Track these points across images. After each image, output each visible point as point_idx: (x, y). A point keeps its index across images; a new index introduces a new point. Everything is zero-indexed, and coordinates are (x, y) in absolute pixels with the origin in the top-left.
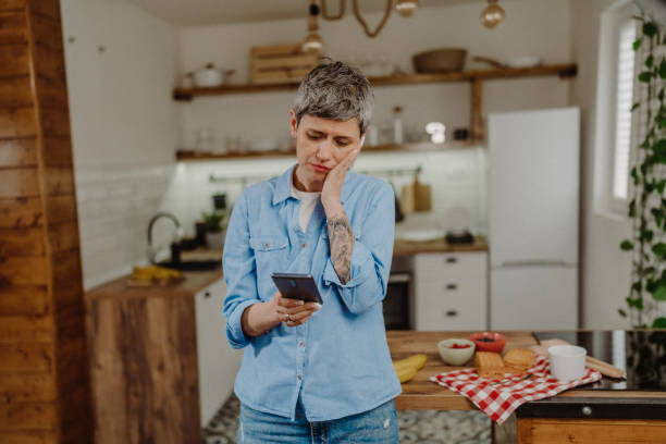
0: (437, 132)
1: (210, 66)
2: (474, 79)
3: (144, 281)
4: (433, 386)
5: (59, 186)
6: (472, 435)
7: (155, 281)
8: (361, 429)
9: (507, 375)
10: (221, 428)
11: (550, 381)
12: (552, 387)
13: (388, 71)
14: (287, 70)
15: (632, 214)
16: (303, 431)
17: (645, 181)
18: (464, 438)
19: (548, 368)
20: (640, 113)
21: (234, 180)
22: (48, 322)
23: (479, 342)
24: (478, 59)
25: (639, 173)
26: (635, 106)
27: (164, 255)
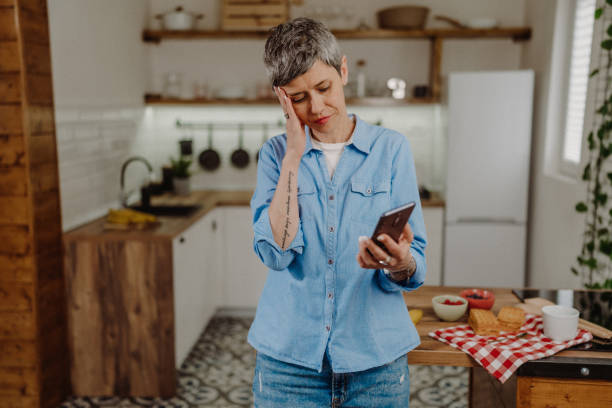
0: (399, 88)
1: (179, 9)
2: (434, 38)
3: (121, 225)
4: (432, 342)
5: (40, 124)
6: (431, 383)
7: (132, 225)
8: (379, 383)
9: (502, 333)
10: (191, 369)
11: (544, 340)
12: (550, 347)
13: (352, 25)
14: (257, 17)
15: (586, 176)
16: (322, 384)
17: (602, 146)
18: (424, 386)
19: (540, 327)
20: (598, 79)
21: (200, 126)
22: (29, 262)
23: (472, 300)
24: (439, 18)
25: (596, 138)
26: (594, 73)
27: (135, 198)
